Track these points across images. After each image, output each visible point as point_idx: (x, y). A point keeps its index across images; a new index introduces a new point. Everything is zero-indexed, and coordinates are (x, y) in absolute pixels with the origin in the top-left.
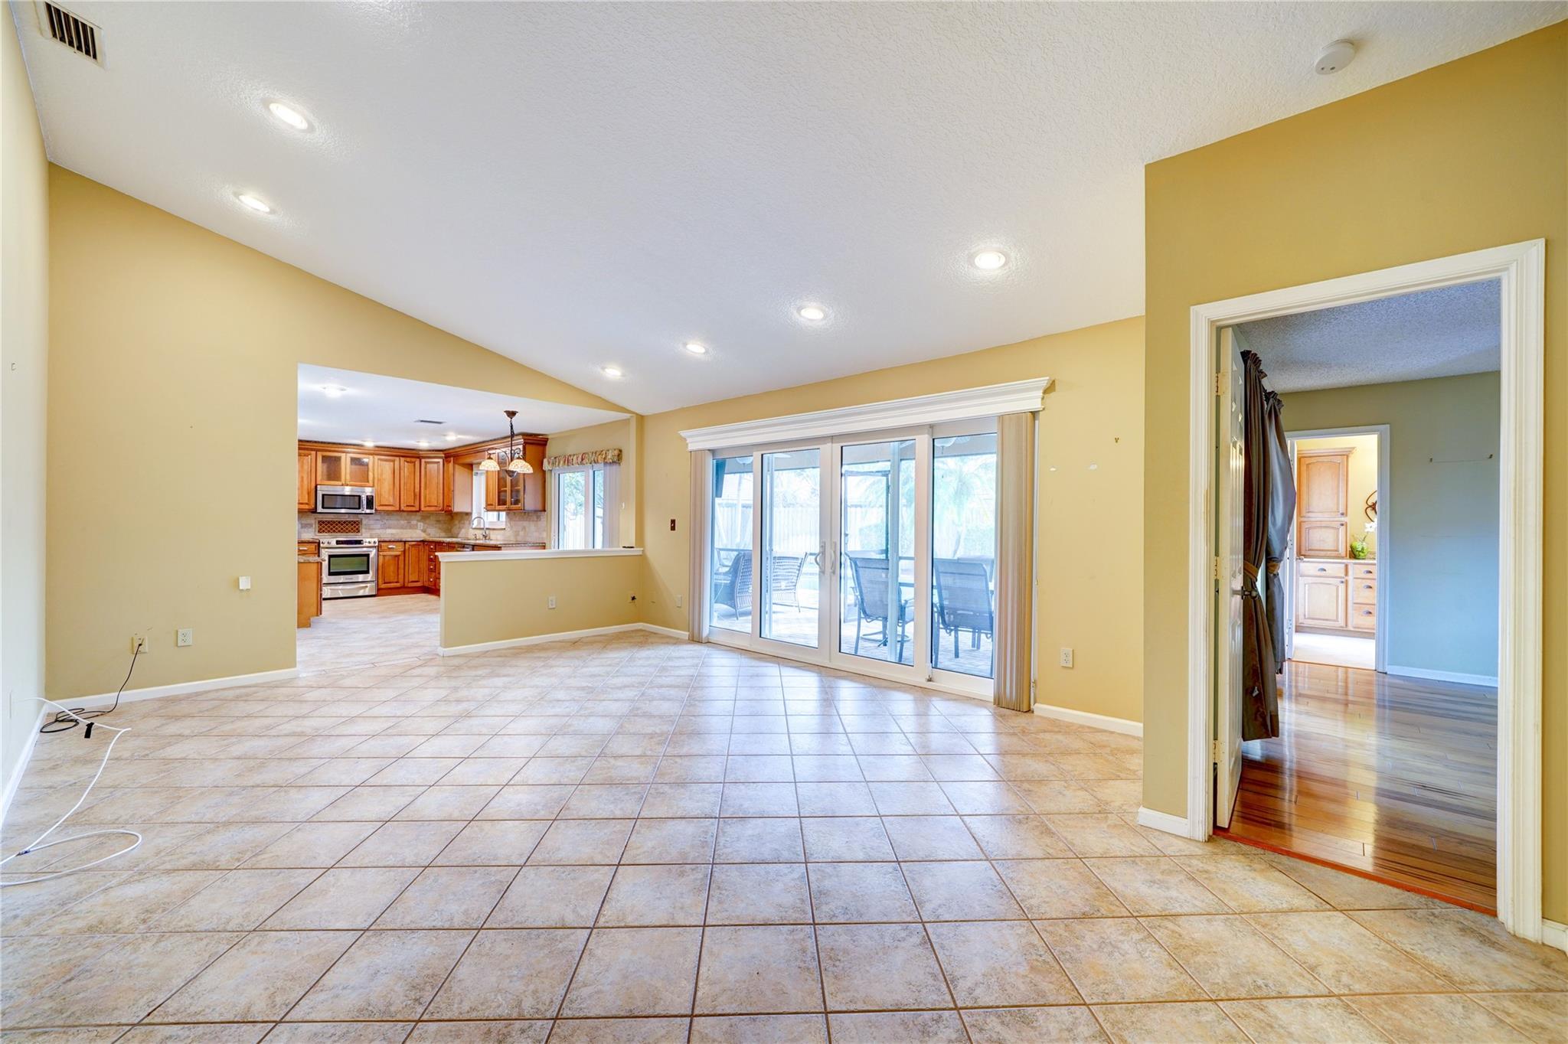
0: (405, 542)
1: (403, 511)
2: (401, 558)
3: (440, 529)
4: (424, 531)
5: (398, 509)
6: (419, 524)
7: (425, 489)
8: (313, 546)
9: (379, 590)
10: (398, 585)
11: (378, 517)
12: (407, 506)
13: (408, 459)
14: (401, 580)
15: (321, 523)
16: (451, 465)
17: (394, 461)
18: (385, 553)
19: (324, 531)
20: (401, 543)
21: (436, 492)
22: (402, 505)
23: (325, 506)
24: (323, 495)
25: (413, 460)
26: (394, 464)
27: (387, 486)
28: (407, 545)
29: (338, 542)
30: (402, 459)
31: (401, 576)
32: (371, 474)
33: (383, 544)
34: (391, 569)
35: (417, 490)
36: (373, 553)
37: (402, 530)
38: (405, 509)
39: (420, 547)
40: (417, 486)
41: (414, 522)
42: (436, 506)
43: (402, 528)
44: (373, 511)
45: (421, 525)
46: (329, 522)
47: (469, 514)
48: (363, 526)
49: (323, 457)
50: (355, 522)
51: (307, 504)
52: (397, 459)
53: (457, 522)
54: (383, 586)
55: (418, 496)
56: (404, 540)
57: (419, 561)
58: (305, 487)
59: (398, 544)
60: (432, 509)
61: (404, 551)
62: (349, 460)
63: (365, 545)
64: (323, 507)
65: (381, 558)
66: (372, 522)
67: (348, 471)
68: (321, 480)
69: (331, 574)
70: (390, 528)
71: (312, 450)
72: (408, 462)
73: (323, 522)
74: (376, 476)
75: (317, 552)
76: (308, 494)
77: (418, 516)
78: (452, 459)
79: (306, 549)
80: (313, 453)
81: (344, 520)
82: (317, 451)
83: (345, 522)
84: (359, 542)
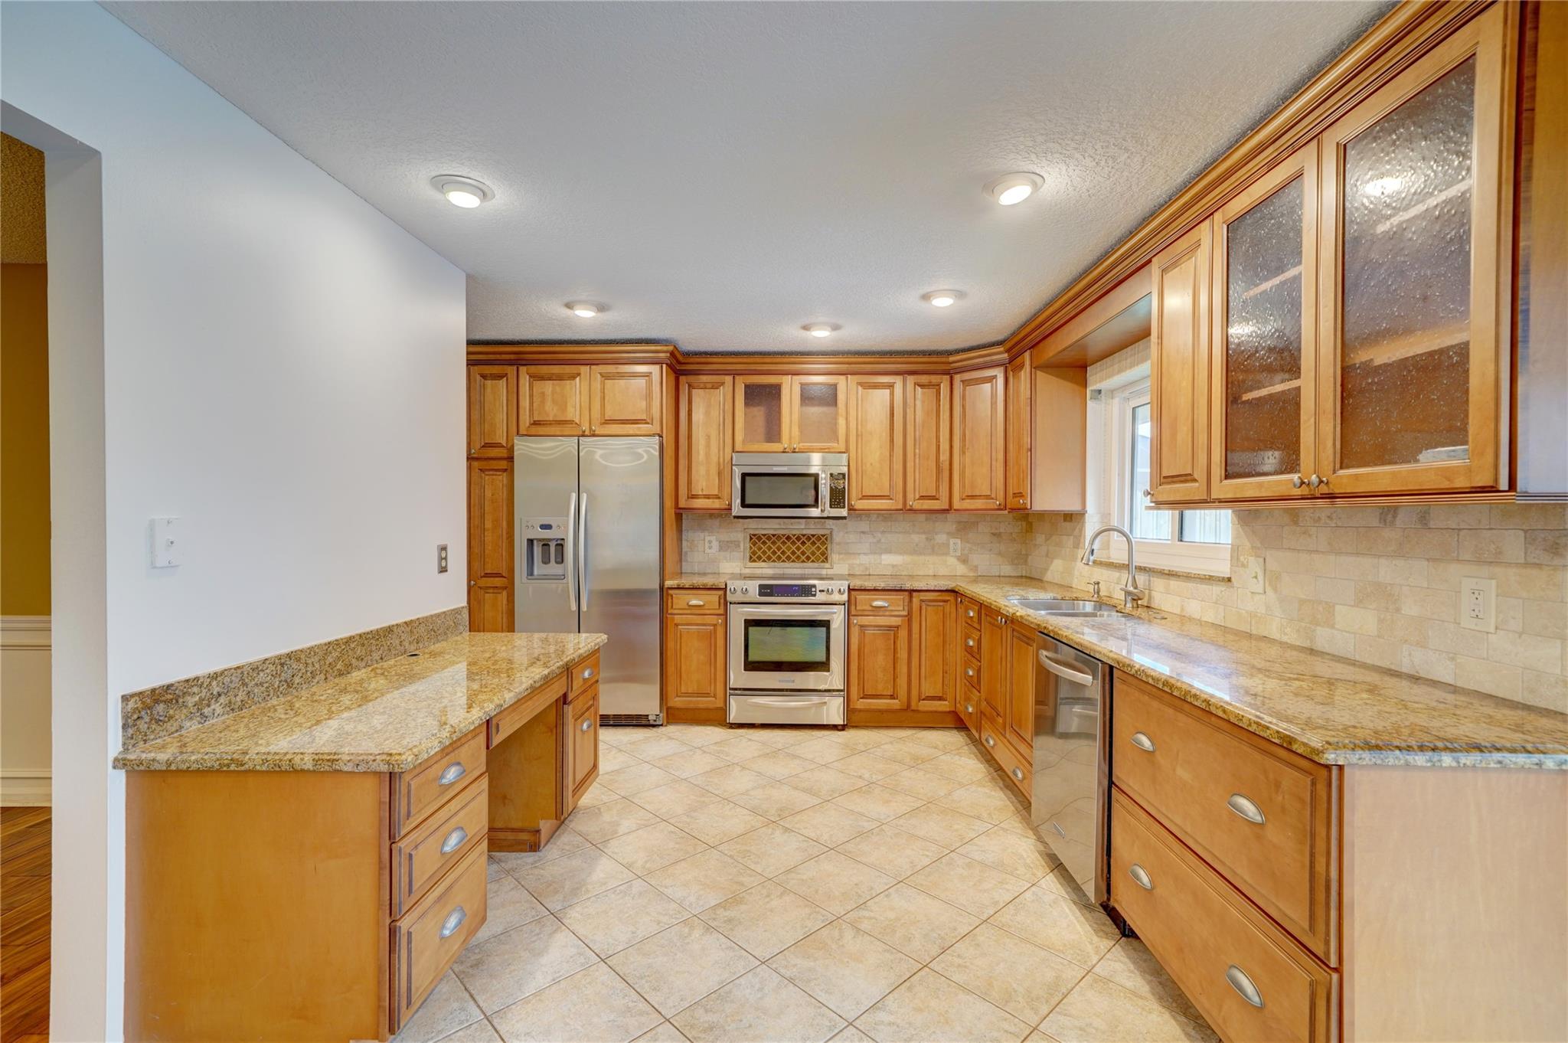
0: (911, 592)
1: (912, 510)
2: (903, 634)
3: (1000, 554)
4: (964, 560)
5: (900, 506)
6: (952, 541)
7: (963, 452)
8: (714, 598)
9: (849, 710)
10: (895, 704)
11: (864, 525)
12: (922, 497)
13: (924, 379)
14: (902, 692)
15: (755, 539)
16: (1024, 374)
17: (891, 386)
18: (865, 620)
19: (759, 558)
20: (900, 596)
21: (987, 459)
22: (910, 496)
23: (748, 501)
24: (744, 476)
25: (934, 379)
26: (892, 394)
27: (875, 452)
28: (916, 601)
29: (765, 590)
30: (911, 379)
31: (902, 681)
32: (842, 422)
33: (861, 597)
34: (879, 662)
35: (944, 457)
36: (837, 618)
37: (916, 558)
38: (917, 505)
39: (948, 607)
40: (945, 446)
41: (941, 538)
42: (988, 497)
43: (915, 552)
44: (844, 512)
45: (956, 543)
46: (769, 538)
47: (1073, 518)
48: (836, 548)
49: (746, 386)
50: (819, 539)
51: (718, 497)
52: (898, 381)
53: (1040, 539)
54: (861, 704)
55: (945, 472)
56: (908, 586)
57: (944, 642)
58: (714, 459)
59: (893, 597)
60: (978, 504)
61: (909, 616)
62: (797, 389)
63: (820, 597)
64: (744, 505)
65: (855, 631)
66: (852, 537)
67: (796, 416)
68: (744, 442)
69: (751, 666)
70: (889, 551)
71: (727, 373)
72: (922, 386)
73: (759, 538)
74: (853, 425)
75: (721, 611)
76: (720, 474)
77: (950, 524)
78: (1027, 355)
79: (701, 603)
80: (728, 379)
81: (797, 532)
82: (734, 374)
83: (798, 539)
84: (807, 590)
